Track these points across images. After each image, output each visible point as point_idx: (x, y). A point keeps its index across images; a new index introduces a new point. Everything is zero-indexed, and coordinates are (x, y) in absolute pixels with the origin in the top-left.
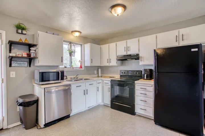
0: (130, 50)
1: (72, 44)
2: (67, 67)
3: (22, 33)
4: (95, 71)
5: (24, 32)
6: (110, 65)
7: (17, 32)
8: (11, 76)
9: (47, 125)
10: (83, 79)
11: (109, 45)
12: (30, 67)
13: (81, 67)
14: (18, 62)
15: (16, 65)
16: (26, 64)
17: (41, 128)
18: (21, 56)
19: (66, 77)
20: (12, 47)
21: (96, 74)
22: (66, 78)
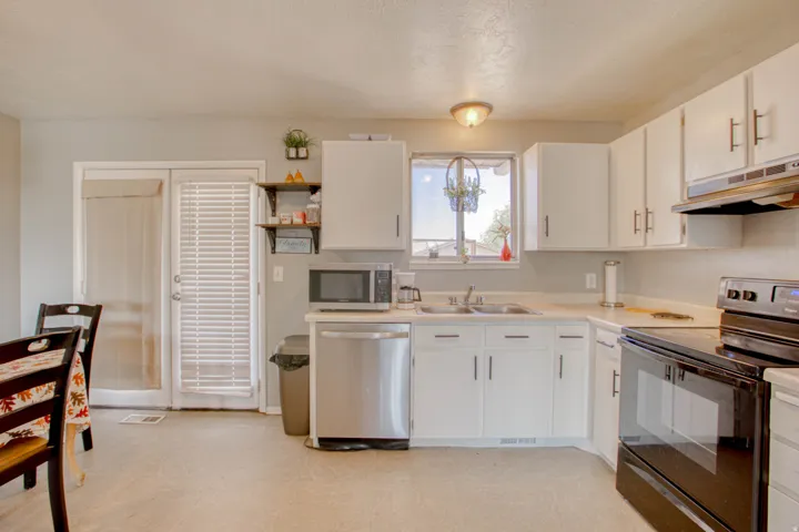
0: (771, 137)
1: (466, 162)
2: (440, 254)
3: (298, 158)
4: (588, 276)
5: (302, 153)
6: (647, 248)
7: (289, 158)
8: (276, 279)
9: (328, 444)
10: (505, 309)
11: (645, 131)
12: (318, 256)
13: (506, 256)
14: (290, 240)
15: (286, 248)
16: (307, 244)
17: (312, 448)
18: (288, 222)
19: (416, 293)
20: (278, 201)
21: (592, 291)
22: (417, 297)
